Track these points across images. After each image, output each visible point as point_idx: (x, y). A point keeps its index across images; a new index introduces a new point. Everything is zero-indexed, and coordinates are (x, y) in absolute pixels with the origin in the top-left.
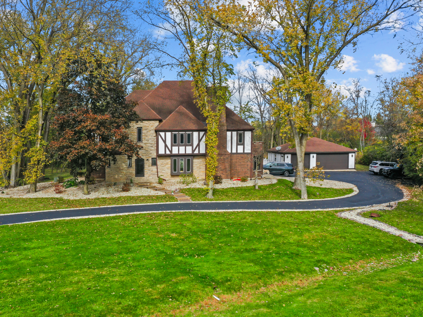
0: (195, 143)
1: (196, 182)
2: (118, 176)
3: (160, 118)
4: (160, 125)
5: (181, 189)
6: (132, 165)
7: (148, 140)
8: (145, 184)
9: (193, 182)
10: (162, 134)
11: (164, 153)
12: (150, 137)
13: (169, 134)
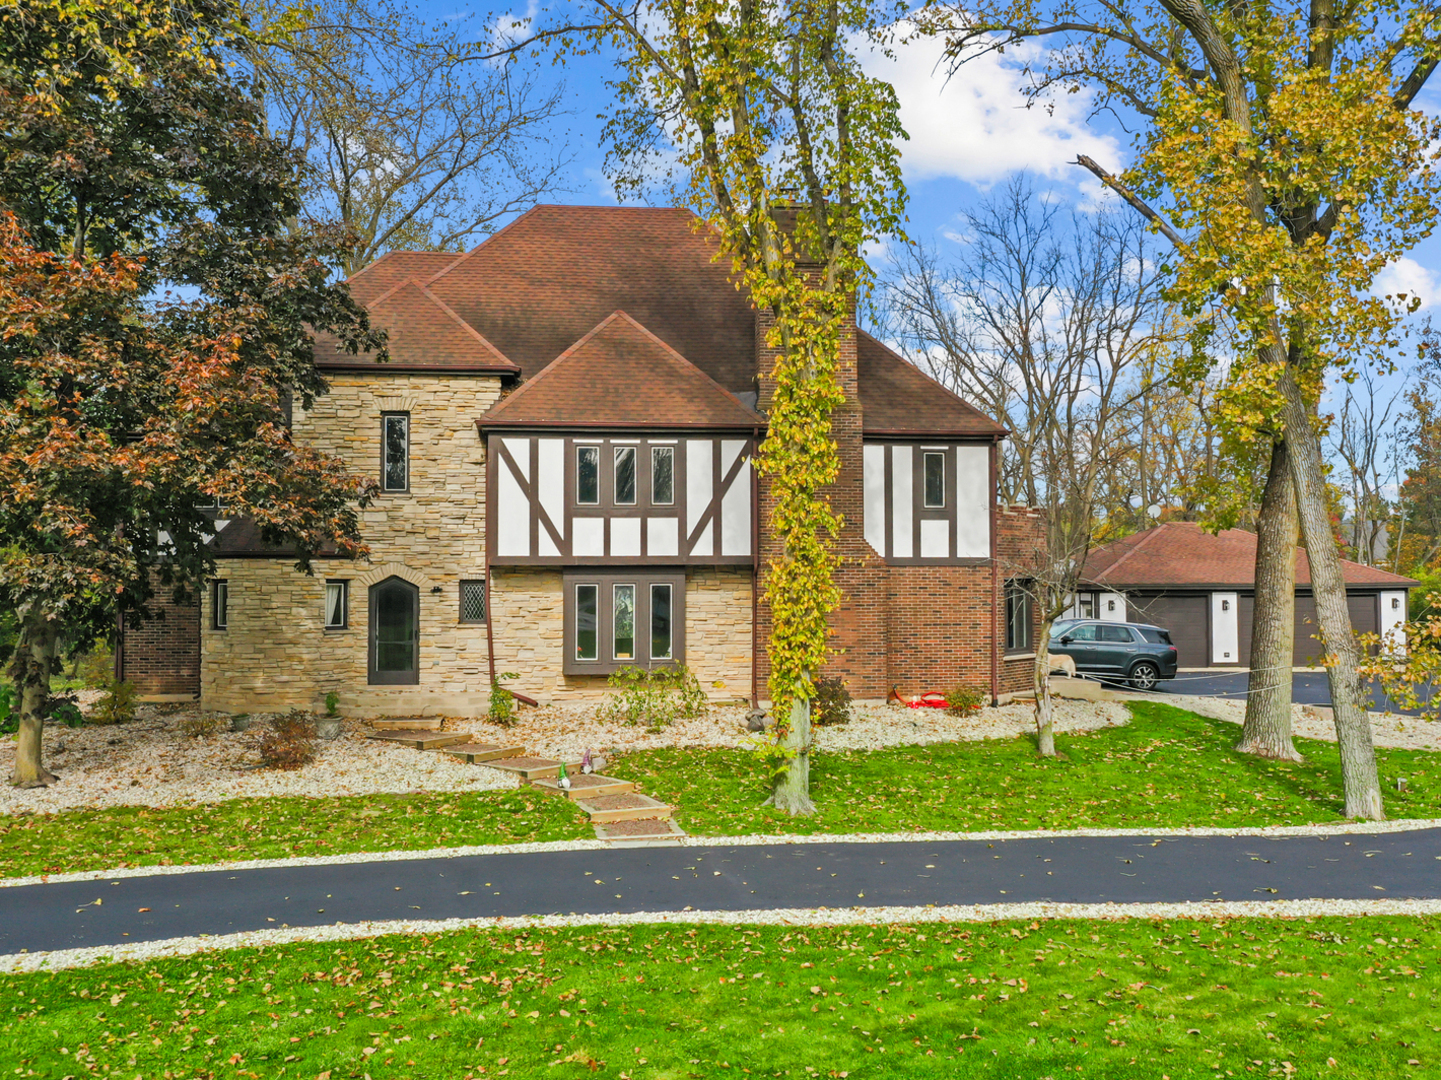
0: (698, 499)
1: (700, 713)
2: (270, 679)
3: (508, 363)
4: (504, 403)
5: (616, 755)
6: (352, 618)
7: (439, 484)
8: (417, 724)
9: (688, 712)
10: (518, 447)
11: (524, 551)
12: (453, 467)
13: (552, 450)
